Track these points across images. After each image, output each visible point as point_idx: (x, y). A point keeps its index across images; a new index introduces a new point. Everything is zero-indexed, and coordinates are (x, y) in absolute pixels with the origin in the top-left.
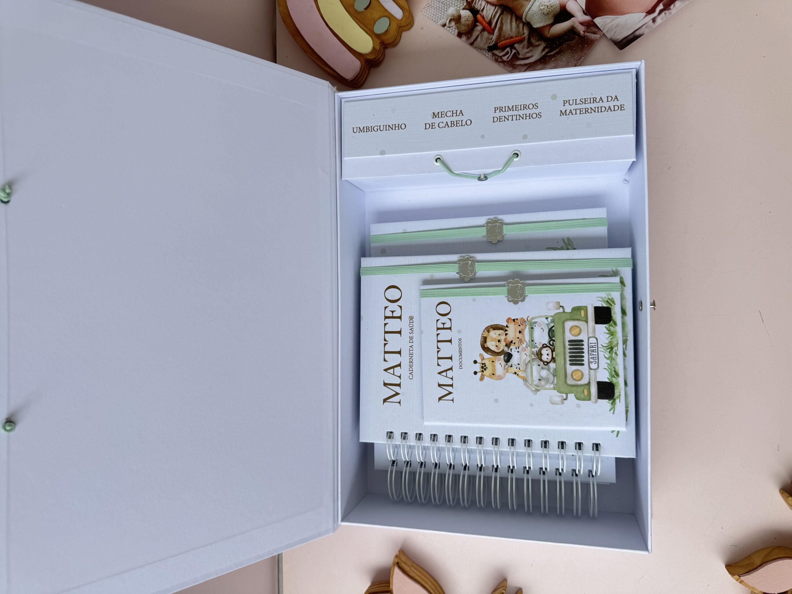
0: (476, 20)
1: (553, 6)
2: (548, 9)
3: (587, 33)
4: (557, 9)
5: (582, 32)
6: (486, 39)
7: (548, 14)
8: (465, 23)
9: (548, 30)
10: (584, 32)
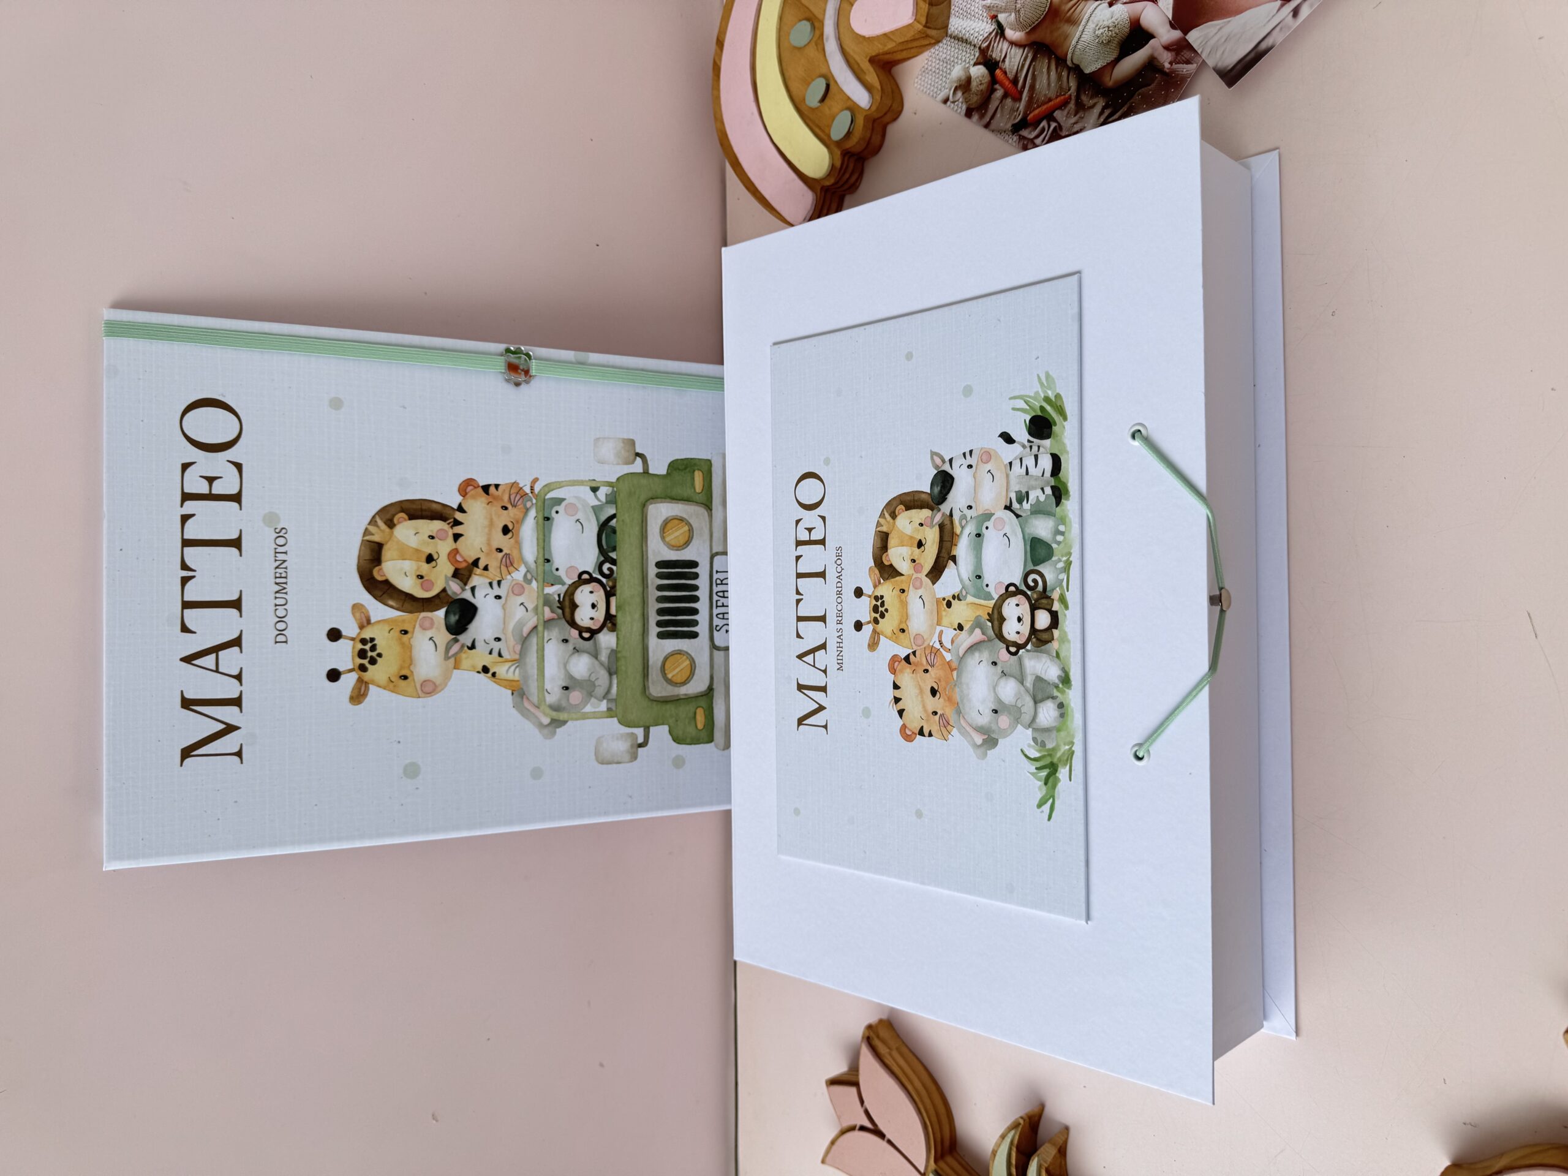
0: (994, 80)
1: (1118, 25)
2: (1110, 33)
4: (1124, 31)
6: (1008, 113)
7: (1109, 42)
8: (978, 89)
9: (1110, 73)
10: (1171, 63)
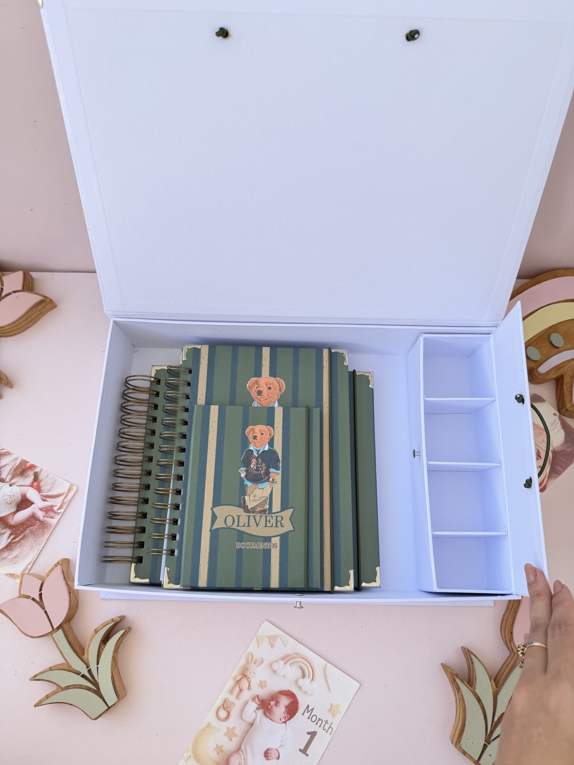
1: (15, 495)
3: (46, 517)
4: (18, 497)
5: (42, 518)
9: (12, 518)
10: (44, 517)
